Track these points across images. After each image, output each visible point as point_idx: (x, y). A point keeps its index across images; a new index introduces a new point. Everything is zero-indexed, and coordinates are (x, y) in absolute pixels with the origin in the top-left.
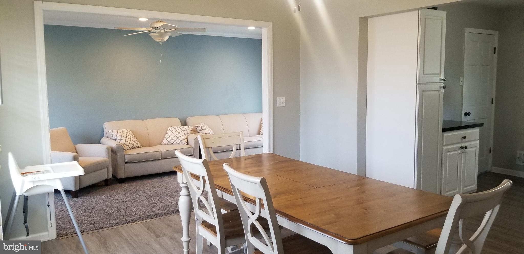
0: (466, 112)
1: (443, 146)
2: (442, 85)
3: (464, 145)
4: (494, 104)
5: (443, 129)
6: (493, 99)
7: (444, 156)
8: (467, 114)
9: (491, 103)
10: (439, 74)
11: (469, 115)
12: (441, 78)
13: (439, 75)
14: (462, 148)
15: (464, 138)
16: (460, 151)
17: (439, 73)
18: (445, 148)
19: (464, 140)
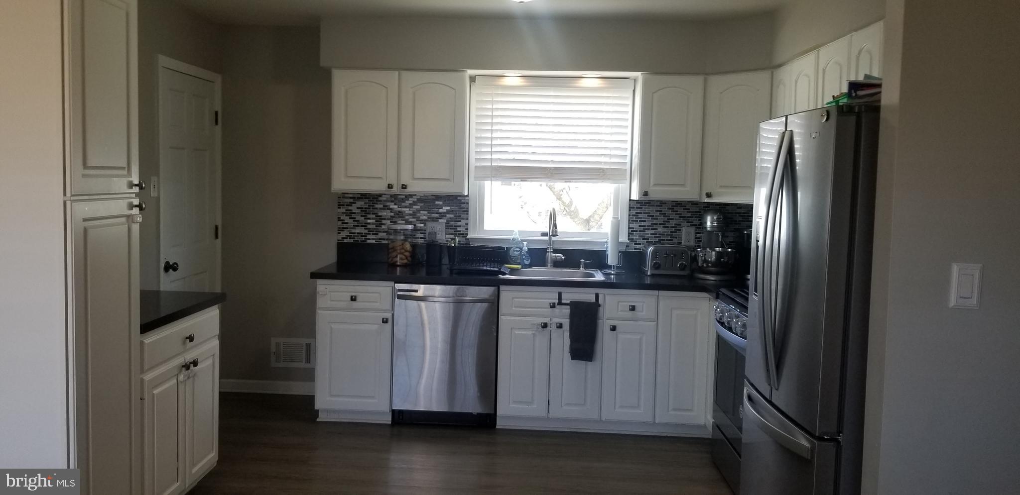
0: (167, 263)
1: (142, 371)
2: (136, 202)
3: (189, 357)
4: (219, 241)
5: (141, 325)
6: (217, 228)
7: (146, 401)
8: (170, 267)
9: (213, 236)
10: (126, 168)
11: (175, 269)
12: (131, 179)
13: (125, 172)
14: (187, 367)
15: (191, 338)
16: (181, 377)
17: (125, 165)
18: (148, 377)
19: (189, 344)
